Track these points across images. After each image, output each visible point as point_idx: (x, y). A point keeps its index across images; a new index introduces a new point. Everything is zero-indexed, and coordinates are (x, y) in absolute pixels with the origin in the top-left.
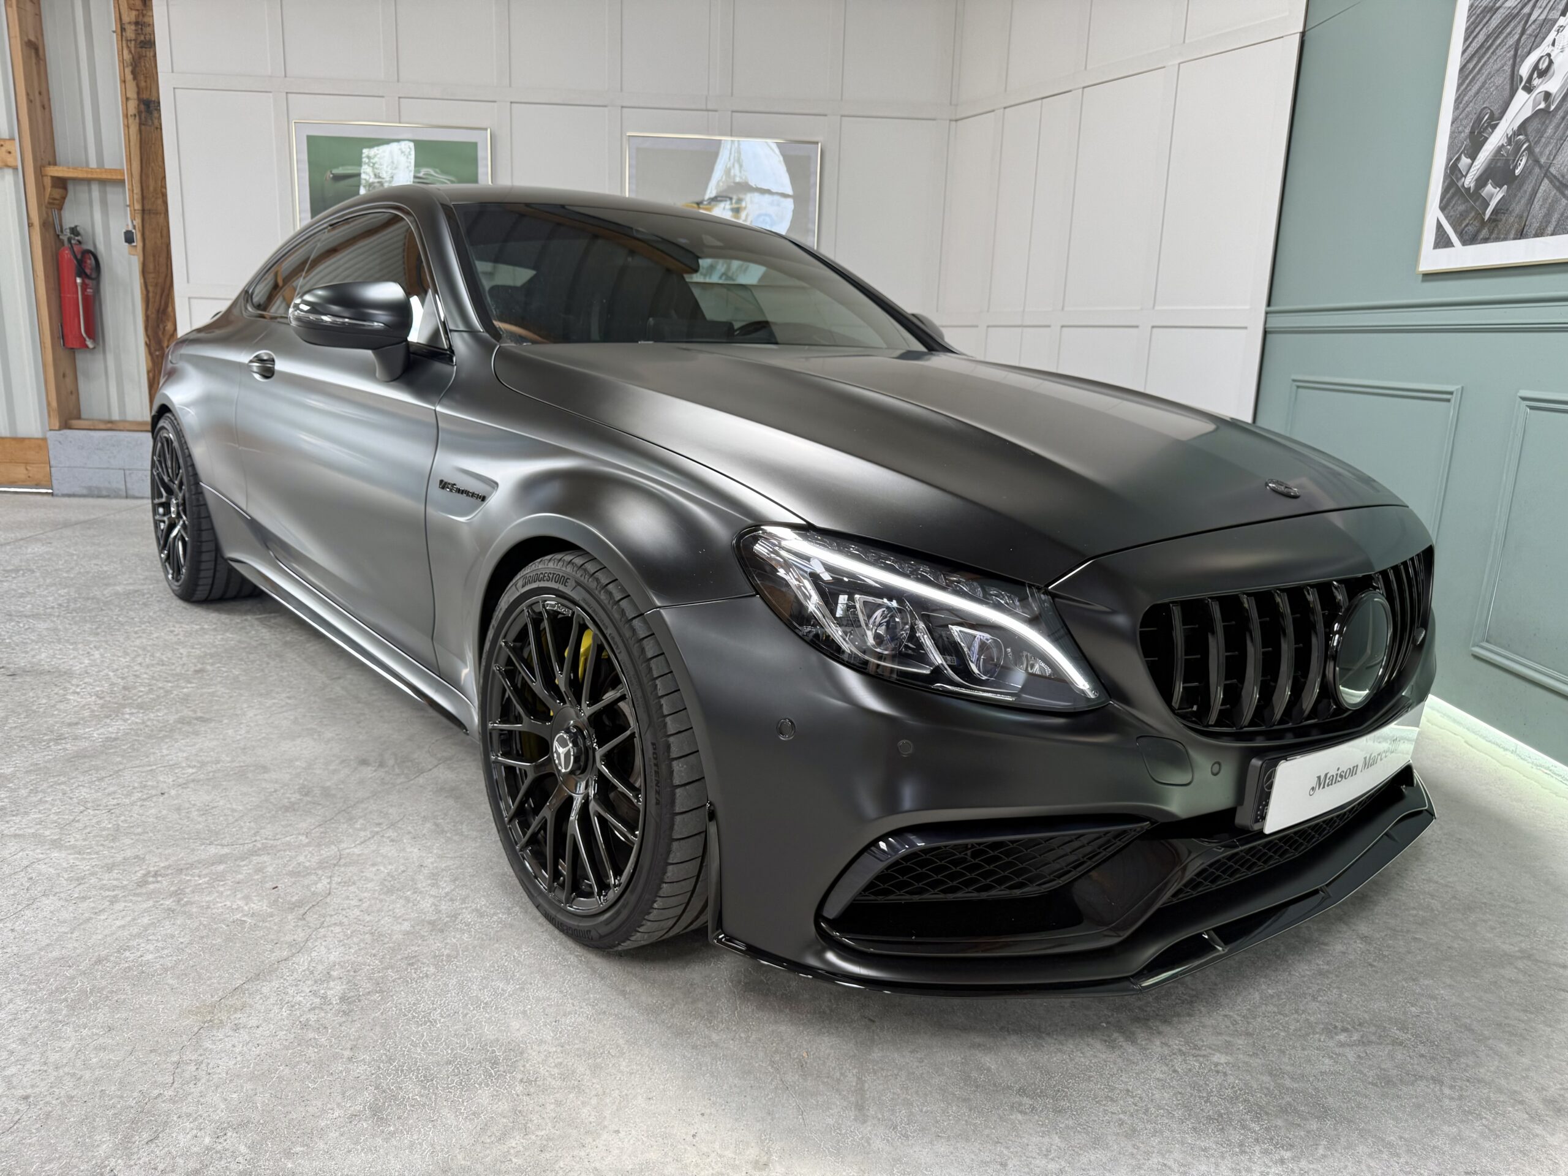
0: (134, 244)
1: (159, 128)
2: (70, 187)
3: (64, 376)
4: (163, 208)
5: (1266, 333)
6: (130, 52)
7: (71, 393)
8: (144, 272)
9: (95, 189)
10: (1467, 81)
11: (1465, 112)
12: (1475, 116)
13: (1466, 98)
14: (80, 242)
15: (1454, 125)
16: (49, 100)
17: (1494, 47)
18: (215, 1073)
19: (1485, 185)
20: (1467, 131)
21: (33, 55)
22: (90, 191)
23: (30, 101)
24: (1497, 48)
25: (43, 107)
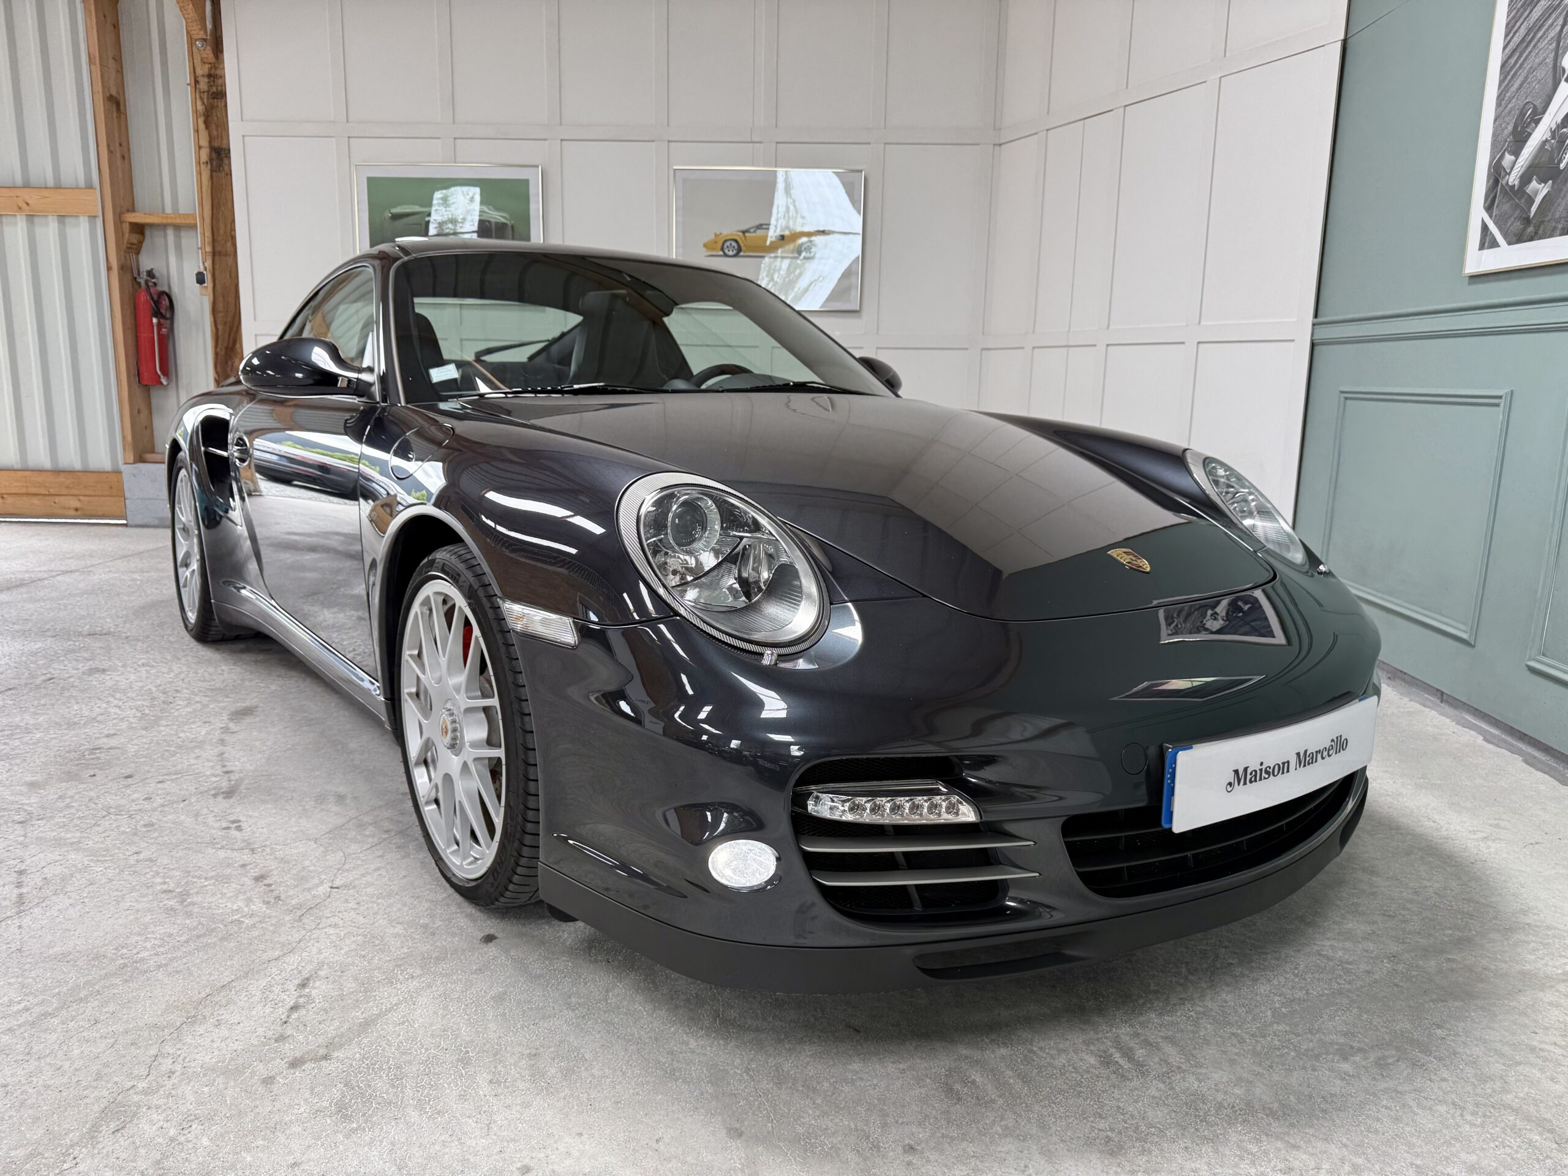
0: (205, 285)
1: (229, 174)
2: (147, 232)
3: (139, 412)
4: (232, 249)
5: (1313, 345)
6: (203, 103)
7: (146, 428)
8: (214, 311)
9: (170, 232)
10: (1509, 77)
11: (1508, 109)
12: (1518, 112)
13: (1508, 95)
14: (155, 284)
15: (1497, 123)
16: (129, 150)
17: (1536, 40)
18: (190, 1067)
19: (1530, 181)
20: (1510, 128)
21: (115, 109)
22: (165, 236)
23: (111, 152)
24: (1538, 41)
25: (123, 157)
